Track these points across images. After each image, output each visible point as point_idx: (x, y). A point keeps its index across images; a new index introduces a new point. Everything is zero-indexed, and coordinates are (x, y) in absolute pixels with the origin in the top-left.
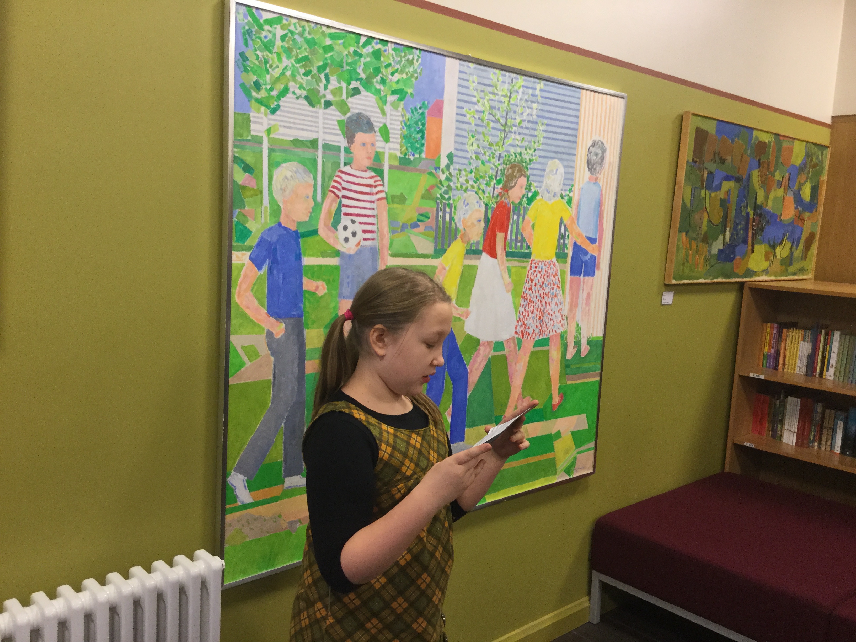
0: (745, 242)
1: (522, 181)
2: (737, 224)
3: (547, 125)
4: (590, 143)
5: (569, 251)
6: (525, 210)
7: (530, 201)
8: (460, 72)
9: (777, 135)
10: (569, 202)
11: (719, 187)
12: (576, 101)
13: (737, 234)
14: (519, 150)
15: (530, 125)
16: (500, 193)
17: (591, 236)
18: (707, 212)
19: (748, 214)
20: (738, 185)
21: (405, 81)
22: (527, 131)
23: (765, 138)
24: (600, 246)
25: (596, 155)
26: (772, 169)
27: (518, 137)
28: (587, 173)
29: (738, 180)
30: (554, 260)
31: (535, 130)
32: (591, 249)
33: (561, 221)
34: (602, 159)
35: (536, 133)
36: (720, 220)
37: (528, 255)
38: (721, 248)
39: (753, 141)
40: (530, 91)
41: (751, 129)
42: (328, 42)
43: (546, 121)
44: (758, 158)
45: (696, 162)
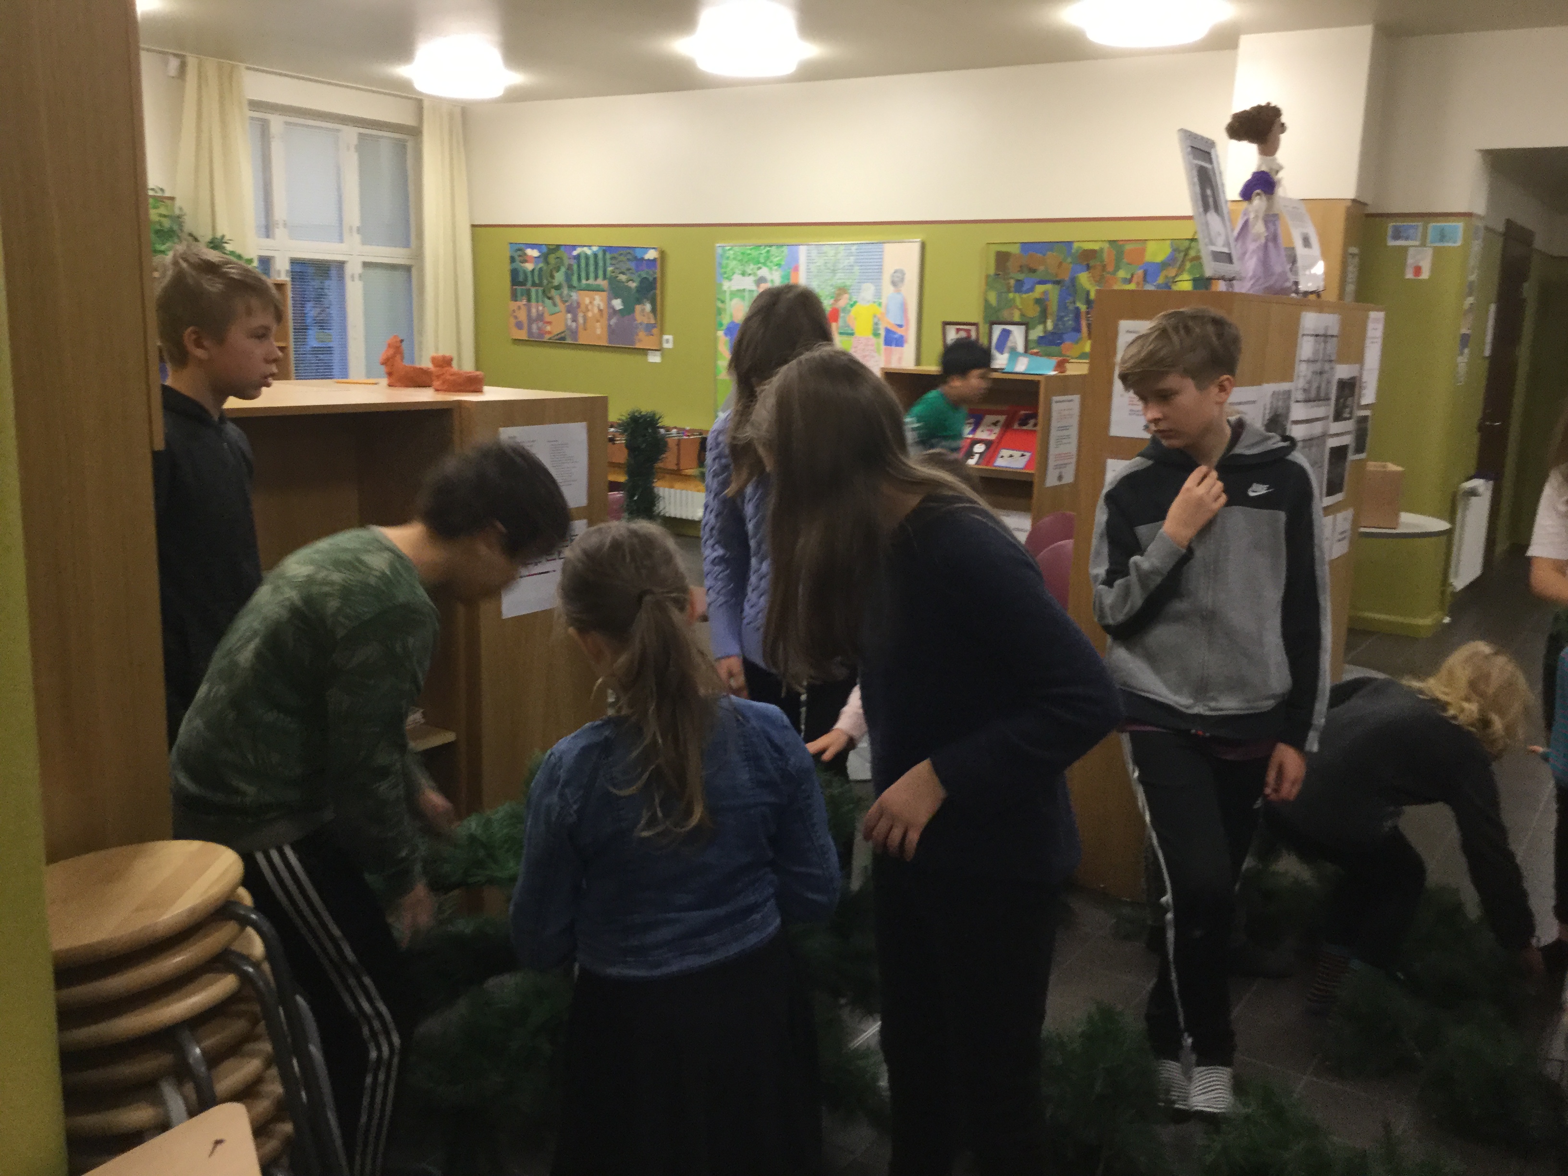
0: (1078, 329)
1: (846, 296)
2: (1062, 317)
3: (861, 266)
4: (893, 271)
5: (882, 332)
6: (850, 311)
7: (852, 306)
8: (808, 250)
9: (1110, 242)
10: (880, 304)
11: (1032, 290)
12: (881, 250)
13: (1064, 325)
14: (843, 281)
15: (850, 268)
16: (833, 304)
17: (899, 323)
18: (1020, 309)
19: (1077, 309)
20: (1057, 287)
21: (781, 259)
22: (848, 271)
23: (1095, 246)
24: (907, 330)
25: (898, 277)
26: (1110, 269)
27: (843, 274)
28: (891, 289)
29: (1057, 283)
30: (871, 336)
31: (852, 269)
32: (900, 331)
33: (875, 316)
34: (902, 280)
35: (853, 271)
36: (1038, 314)
37: (852, 334)
38: (1041, 334)
39: (1073, 251)
40: (849, 251)
41: (1070, 243)
42: (749, 252)
43: (860, 264)
44: (1086, 263)
45: (999, 274)
